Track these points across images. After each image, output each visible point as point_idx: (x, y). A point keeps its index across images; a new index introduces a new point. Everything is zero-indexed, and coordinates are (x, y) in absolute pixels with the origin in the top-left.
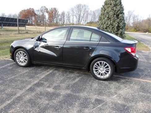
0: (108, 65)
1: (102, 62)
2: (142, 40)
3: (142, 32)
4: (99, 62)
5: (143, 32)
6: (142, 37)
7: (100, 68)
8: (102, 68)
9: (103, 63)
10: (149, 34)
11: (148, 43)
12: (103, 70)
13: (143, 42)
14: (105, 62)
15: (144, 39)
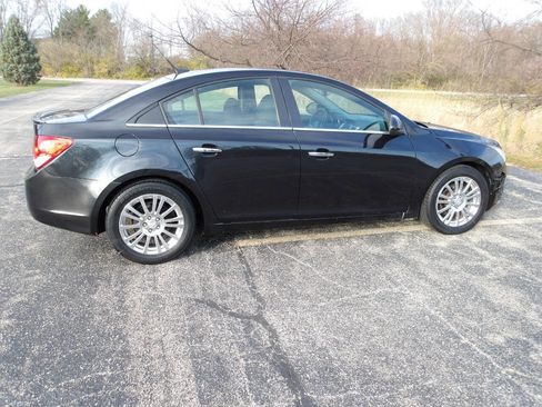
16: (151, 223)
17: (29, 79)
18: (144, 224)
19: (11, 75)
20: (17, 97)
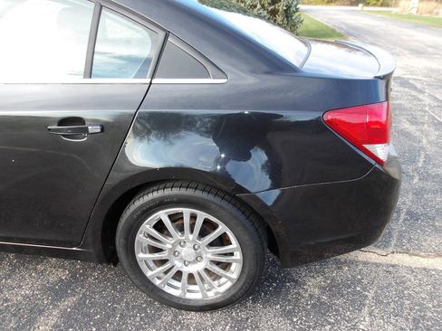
0: (222, 228)
1: (187, 212)
2: (351, 31)
3: (344, 5)
4: (162, 215)
5: (348, 5)
6: (348, 22)
7: (179, 248)
8: (189, 245)
9: (193, 217)
10: (366, 8)
11: (371, 39)
12: (198, 258)
13: (356, 37)
14: (202, 216)
15: (355, 28)
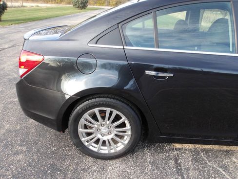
16: (104, 130)
17: (83, 7)
18: (98, 130)
19: (76, 5)
20: (76, 14)
